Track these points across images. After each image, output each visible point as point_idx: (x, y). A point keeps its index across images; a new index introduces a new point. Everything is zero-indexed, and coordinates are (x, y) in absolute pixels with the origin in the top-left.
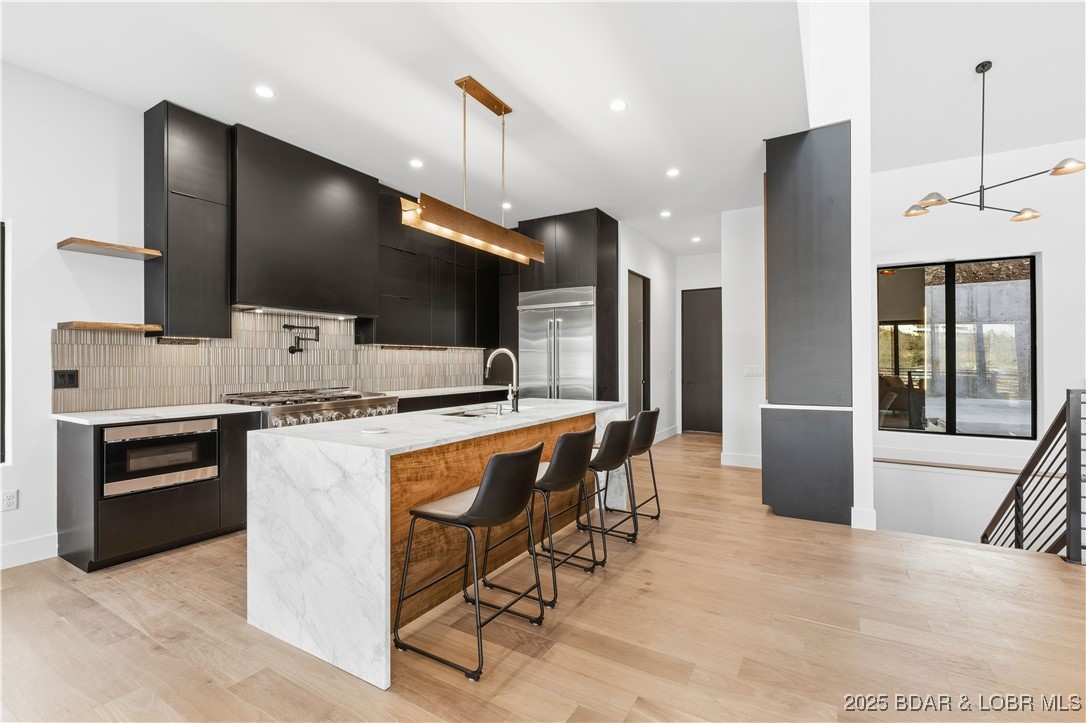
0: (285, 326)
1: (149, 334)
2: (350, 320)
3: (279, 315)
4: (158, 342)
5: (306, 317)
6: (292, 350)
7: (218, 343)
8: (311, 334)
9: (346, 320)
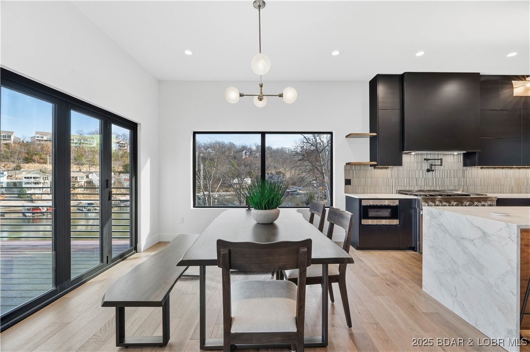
0: (425, 159)
1: (371, 165)
2: (460, 154)
3: (421, 154)
4: (374, 168)
5: (435, 154)
6: (428, 171)
7: (396, 168)
8: (438, 162)
9: (458, 154)
